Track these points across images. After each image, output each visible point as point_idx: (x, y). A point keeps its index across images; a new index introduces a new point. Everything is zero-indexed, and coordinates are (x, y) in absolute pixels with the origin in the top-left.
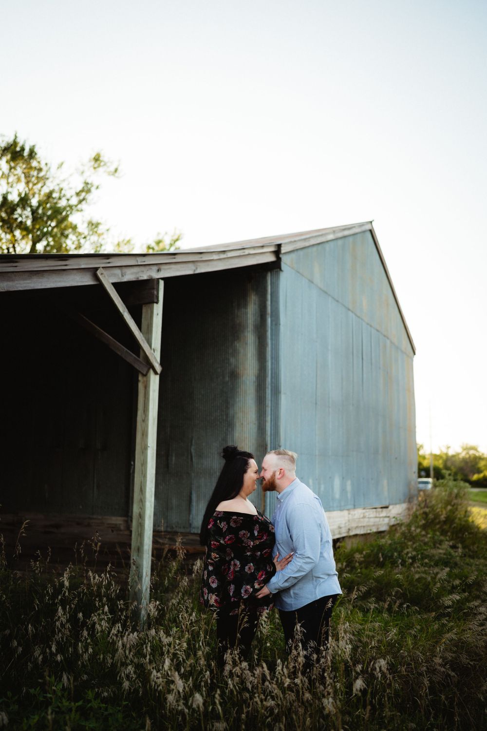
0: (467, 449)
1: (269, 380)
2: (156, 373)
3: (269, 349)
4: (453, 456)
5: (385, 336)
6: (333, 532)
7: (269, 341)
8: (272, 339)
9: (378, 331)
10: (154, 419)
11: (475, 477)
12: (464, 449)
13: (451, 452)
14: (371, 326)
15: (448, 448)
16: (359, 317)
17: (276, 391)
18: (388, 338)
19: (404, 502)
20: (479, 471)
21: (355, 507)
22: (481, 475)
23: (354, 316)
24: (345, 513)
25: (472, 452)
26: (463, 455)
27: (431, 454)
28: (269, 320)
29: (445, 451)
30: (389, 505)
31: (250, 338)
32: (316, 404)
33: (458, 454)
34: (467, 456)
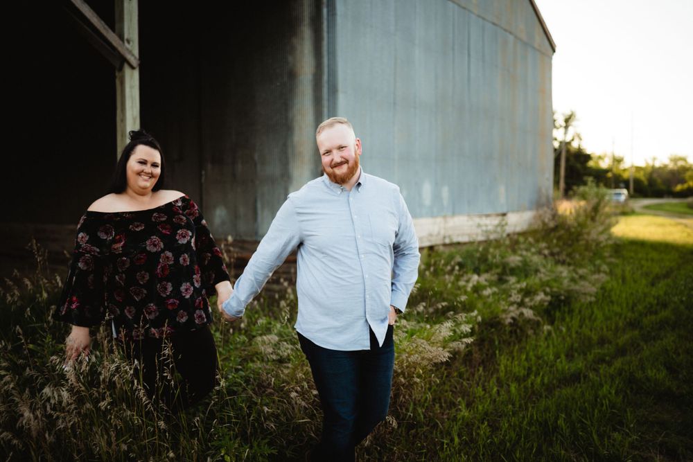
0: (675, 160)
1: (325, 77)
2: (133, 68)
3: (325, 43)
4: (660, 168)
5: (505, 30)
6: (421, 239)
7: (325, 35)
8: (328, 32)
9: (494, 24)
10: (134, 119)
11: (679, 188)
12: (671, 160)
13: (657, 164)
14: (484, 19)
15: (654, 159)
16: (464, 8)
17: (333, 90)
18: (511, 33)
19: (530, 209)
20: (683, 181)
21: (454, 214)
22: (686, 186)
23: (456, 7)
24: (439, 220)
25: (680, 163)
26: (671, 166)
27: (632, 167)
28: (325, 11)
29: (651, 163)
30: (508, 212)
31: (307, 33)
32: (395, 104)
33: (666, 166)
34: (676, 168)
